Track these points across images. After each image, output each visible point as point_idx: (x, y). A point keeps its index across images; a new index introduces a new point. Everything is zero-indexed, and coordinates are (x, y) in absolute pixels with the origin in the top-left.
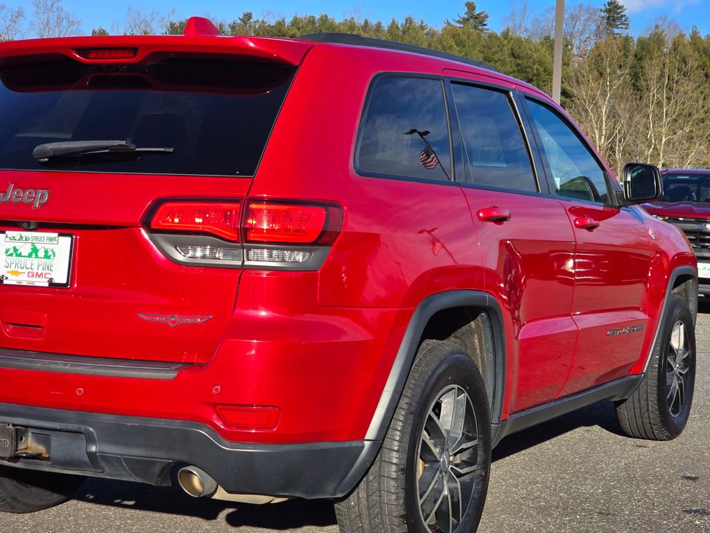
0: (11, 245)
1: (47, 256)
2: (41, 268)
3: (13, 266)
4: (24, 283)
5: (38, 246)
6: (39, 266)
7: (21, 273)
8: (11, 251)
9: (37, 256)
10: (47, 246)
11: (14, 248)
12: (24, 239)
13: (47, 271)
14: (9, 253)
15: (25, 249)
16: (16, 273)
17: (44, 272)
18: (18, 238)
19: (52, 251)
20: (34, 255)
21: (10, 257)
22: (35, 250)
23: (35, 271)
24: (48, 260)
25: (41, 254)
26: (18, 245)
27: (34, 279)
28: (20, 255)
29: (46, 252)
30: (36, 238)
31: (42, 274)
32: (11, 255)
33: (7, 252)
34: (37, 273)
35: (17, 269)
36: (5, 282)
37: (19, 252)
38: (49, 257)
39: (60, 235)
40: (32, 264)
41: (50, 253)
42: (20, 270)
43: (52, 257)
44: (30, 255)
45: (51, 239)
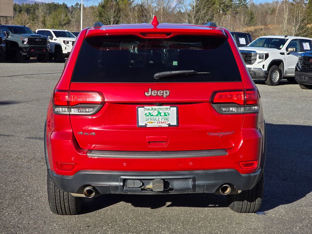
0: (147, 112)
1: (165, 115)
2: (163, 120)
3: (150, 120)
5: (161, 112)
6: (162, 119)
7: (154, 122)
8: (148, 114)
9: (160, 116)
10: (165, 111)
11: (149, 113)
12: (154, 109)
13: (166, 121)
14: (147, 115)
15: (155, 113)
16: (152, 123)
17: (165, 121)
18: (151, 109)
19: (168, 113)
20: (159, 115)
21: (148, 117)
22: (159, 113)
23: (161, 121)
24: (166, 117)
25: (163, 114)
26: (151, 112)
27: (160, 124)
28: (152, 115)
29: (165, 113)
30: (160, 109)
31: (164, 122)
33: (146, 114)
34: (161, 122)
35: (151, 121)
36: (147, 126)
37: (152, 114)
38: (167, 115)
39: (171, 107)
40: (159, 119)
42: (153, 121)
43: (168, 115)
44: (157, 115)
45: (167, 109)
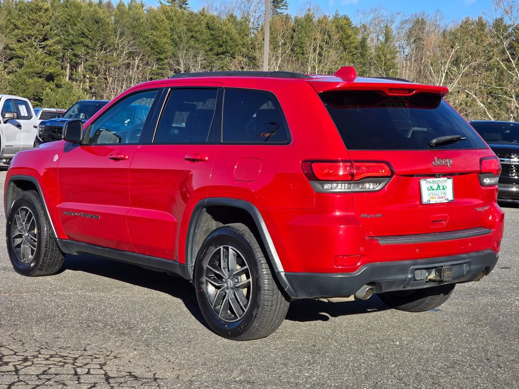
0: (429, 185)
1: (444, 189)
2: (442, 194)
3: (431, 195)
4: (439, 202)
5: (440, 184)
7: (435, 198)
8: (430, 188)
10: (443, 184)
12: (434, 182)
13: (445, 195)
15: (435, 187)
16: (433, 198)
18: (432, 181)
19: (445, 186)
20: (439, 189)
21: (430, 191)
22: (439, 187)
23: (440, 196)
25: (441, 188)
26: (432, 185)
27: (440, 200)
29: (443, 187)
30: (439, 181)
31: (443, 197)
32: (430, 190)
33: (428, 188)
36: (431, 203)
37: (433, 188)
39: (448, 179)
40: (438, 193)
41: (445, 187)
42: (434, 196)
43: (446, 189)
44: (437, 189)
45: (444, 181)
